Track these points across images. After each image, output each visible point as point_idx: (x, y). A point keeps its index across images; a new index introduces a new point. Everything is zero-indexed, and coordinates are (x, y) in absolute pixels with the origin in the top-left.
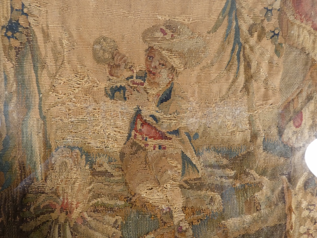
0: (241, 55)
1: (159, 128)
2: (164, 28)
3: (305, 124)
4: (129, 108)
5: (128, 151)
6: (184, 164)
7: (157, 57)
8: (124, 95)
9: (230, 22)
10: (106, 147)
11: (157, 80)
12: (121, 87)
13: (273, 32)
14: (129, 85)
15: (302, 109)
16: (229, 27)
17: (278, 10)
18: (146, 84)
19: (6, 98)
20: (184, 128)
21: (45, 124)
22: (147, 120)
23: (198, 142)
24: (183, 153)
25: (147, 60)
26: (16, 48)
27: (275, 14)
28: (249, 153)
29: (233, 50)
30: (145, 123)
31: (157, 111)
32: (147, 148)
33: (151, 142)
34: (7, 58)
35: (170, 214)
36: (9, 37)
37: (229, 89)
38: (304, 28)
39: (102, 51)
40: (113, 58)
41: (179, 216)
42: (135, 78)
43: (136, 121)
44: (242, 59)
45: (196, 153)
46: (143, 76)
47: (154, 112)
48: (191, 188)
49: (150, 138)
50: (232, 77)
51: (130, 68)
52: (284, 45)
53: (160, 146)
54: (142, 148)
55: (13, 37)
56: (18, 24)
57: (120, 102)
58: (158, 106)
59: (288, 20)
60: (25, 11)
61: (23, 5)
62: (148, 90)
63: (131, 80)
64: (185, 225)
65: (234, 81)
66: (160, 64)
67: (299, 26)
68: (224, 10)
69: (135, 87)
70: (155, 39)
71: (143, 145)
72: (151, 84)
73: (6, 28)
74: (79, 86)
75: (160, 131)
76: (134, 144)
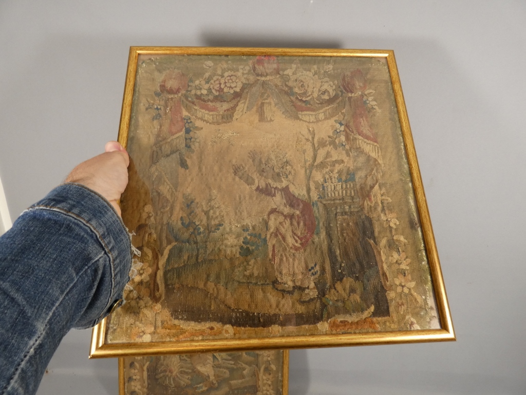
6: (213, 359)
35: (209, 377)
41: (212, 378)
48: (217, 367)
64: (215, 382)
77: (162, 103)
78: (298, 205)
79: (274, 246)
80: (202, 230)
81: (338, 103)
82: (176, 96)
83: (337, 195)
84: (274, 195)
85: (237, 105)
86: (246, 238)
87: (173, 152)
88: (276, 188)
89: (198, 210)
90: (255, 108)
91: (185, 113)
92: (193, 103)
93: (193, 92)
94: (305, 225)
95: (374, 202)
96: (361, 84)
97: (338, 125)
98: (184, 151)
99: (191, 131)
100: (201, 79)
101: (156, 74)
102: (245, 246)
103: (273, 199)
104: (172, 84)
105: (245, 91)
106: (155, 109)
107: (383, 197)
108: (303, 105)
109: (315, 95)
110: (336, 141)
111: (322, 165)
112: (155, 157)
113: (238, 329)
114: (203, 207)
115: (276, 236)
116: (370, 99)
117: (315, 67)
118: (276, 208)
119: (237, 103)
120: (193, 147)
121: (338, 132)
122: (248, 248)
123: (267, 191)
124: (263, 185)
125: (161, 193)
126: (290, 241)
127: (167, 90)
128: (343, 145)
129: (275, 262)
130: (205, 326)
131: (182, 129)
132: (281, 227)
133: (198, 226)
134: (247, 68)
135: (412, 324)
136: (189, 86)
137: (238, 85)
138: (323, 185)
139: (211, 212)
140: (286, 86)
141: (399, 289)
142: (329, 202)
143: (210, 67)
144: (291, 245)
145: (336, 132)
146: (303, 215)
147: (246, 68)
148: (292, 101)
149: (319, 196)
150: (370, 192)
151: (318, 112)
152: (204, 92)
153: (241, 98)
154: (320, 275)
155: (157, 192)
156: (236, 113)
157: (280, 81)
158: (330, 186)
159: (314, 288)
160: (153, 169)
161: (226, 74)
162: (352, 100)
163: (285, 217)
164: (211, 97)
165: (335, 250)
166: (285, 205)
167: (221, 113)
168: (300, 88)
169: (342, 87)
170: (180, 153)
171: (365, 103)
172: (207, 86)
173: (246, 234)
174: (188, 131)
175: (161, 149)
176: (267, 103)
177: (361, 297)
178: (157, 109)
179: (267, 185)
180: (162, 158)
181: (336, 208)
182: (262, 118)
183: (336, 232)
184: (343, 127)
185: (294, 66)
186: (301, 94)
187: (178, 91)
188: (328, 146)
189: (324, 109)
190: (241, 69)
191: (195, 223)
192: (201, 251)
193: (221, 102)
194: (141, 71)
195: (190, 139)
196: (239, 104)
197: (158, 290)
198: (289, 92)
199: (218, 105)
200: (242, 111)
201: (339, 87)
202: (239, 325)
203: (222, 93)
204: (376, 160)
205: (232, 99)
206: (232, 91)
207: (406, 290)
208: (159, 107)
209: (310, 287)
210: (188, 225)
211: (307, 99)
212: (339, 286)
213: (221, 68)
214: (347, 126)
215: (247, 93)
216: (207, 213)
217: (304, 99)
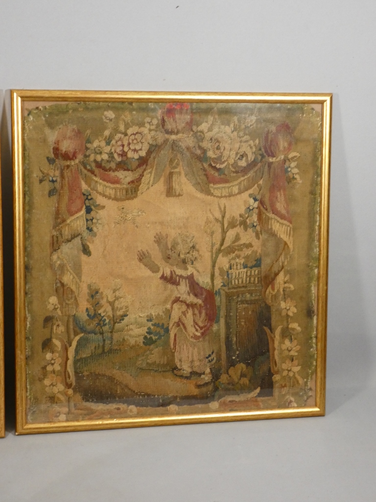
77: (57, 173)
78: (202, 295)
79: (175, 336)
80: (107, 321)
81: (256, 172)
82: (73, 163)
83: (240, 282)
84: (178, 284)
85: (142, 175)
86: (149, 328)
87: (74, 237)
88: (181, 276)
89: (103, 302)
90: (162, 179)
91: (84, 186)
92: (93, 172)
93: (92, 158)
94: (207, 314)
95: (276, 290)
96: (286, 145)
97: (252, 201)
98: (86, 234)
99: (91, 210)
100: (100, 139)
101: (47, 131)
102: (148, 337)
103: (177, 288)
104: (67, 146)
105: (152, 157)
106: (50, 181)
107: (286, 285)
108: (216, 174)
109: (231, 161)
110: (248, 220)
111: (230, 250)
112: (55, 243)
113: (141, 408)
114: (108, 298)
115: (178, 325)
116: (293, 164)
117: (235, 118)
118: (180, 297)
119: (143, 172)
120: (95, 229)
121: (250, 210)
122: (151, 338)
123: (171, 280)
124: (168, 272)
125: (65, 283)
126: (191, 330)
127: (62, 154)
128: (254, 226)
129: (175, 350)
130: (113, 406)
131: (82, 207)
132: (184, 317)
133: (103, 317)
134: (155, 122)
135: (291, 402)
136: (87, 149)
137: (143, 148)
138: (228, 272)
139: (117, 302)
140: (200, 147)
141: (285, 373)
142: (232, 290)
143: (111, 120)
144: (191, 335)
145: (249, 210)
146: (205, 305)
147: (153, 121)
148: (204, 170)
149: (222, 284)
150: (274, 279)
151: (231, 184)
152: (105, 157)
153: (147, 165)
154: (216, 362)
155: (60, 282)
156: (141, 186)
157: (193, 142)
158: (234, 273)
159: (209, 373)
160: (55, 257)
161: (130, 132)
162: (272, 166)
163: (188, 305)
164: (113, 165)
165: (231, 339)
166: (189, 294)
167: (125, 186)
168: (215, 149)
169: (263, 150)
170: (81, 238)
171: (286, 171)
172: (107, 149)
173: (150, 324)
174: (89, 210)
175: (61, 234)
176: (177, 172)
177: (250, 381)
178: (53, 181)
179: (171, 272)
180: (63, 244)
181: (238, 296)
182: (170, 192)
183: (235, 321)
184: (257, 203)
185: (210, 118)
186: (215, 158)
187: (74, 156)
188: (238, 226)
189: (239, 181)
190: (148, 122)
191: (100, 314)
192: (108, 342)
193: (125, 170)
194: (29, 128)
195: (92, 220)
196: (145, 173)
197: (69, 378)
198: (202, 158)
199: (121, 174)
200: (149, 183)
201: (260, 150)
202: (142, 406)
203: (125, 158)
204: (286, 244)
205: (137, 168)
206: (136, 156)
207: (291, 374)
208: (54, 179)
209: (205, 373)
210: (94, 316)
211: (222, 166)
212: (231, 371)
213: (124, 121)
214: (262, 203)
215: (154, 158)
216: (112, 304)
217: (218, 166)
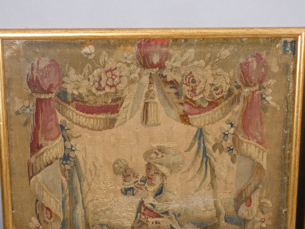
0: (208, 163)
1: (155, 211)
2: (157, 151)
3: (254, 204)
4: (136, 200)
5: (136, 225)
7: (153, 168)
8: (133, 193)
9: (199, 144)
10: (122, 224)
11: (153, 182)
12: (131, 187)
13: (229, 148)
14: (136, 186)
15: (251, 195)
16: (199, 147)
17: (233, 134)
18: (146, 185)
19: (63, 198)
20: (172, 210)
21: (85, 212)
22: (148, 206)
23: (180, 218)
24: (171, 225)
25: (146, 171)
26: (68, 170)
27: (230, 137)
28: (215, 224)
29: (202, 161)
30: (146, 208)
31: (154, 201)
32: (148, 223)
33: (150, 220)
34: (63, 176)
36: (64, 164)
37: (201, 185)
38: (251, 144)
39: (119, 168)
40: (126, 171)
42: (139, 182)
43: (141, 208)
44: (208, 166)
45: (179, 225)
46: (144, 181)
47: (152, 202)
49: (150, 217)
50: (202, 177)
51: (136, 177)
52: (237, 155)
53: (156, 222)
54: (145, 223)
55: (66, 164)
56: (69, 156)
57: (130, 197)
58: (154, 198)
59: (239, 140)
60: (73, 149)
61: (72, 146)
62: (148, 188)
63: (137, 183)
65: (203, 180)
66: (155, 173)
67: (247, 143)
68: (195, 136)
69: (139, 187)
70: (152, 158)
71: (145, 222)
72: (149, 185)
73: (62, 159)
74: (105, 189)
75: (156, 213)
76: (140, 221)
